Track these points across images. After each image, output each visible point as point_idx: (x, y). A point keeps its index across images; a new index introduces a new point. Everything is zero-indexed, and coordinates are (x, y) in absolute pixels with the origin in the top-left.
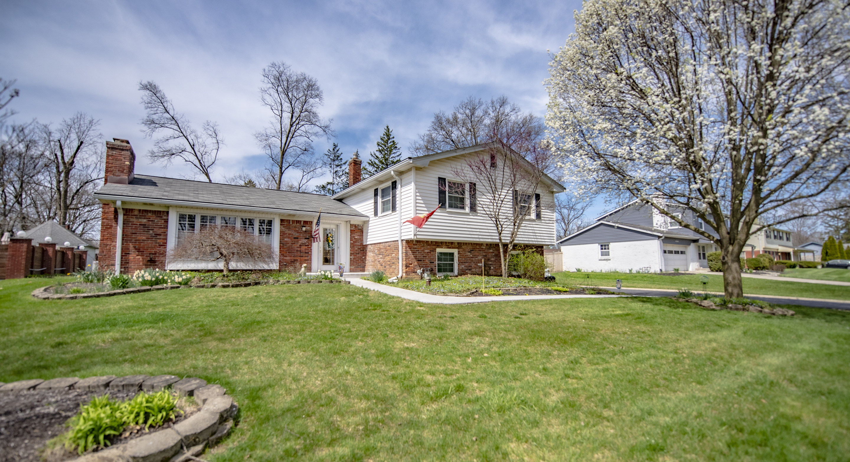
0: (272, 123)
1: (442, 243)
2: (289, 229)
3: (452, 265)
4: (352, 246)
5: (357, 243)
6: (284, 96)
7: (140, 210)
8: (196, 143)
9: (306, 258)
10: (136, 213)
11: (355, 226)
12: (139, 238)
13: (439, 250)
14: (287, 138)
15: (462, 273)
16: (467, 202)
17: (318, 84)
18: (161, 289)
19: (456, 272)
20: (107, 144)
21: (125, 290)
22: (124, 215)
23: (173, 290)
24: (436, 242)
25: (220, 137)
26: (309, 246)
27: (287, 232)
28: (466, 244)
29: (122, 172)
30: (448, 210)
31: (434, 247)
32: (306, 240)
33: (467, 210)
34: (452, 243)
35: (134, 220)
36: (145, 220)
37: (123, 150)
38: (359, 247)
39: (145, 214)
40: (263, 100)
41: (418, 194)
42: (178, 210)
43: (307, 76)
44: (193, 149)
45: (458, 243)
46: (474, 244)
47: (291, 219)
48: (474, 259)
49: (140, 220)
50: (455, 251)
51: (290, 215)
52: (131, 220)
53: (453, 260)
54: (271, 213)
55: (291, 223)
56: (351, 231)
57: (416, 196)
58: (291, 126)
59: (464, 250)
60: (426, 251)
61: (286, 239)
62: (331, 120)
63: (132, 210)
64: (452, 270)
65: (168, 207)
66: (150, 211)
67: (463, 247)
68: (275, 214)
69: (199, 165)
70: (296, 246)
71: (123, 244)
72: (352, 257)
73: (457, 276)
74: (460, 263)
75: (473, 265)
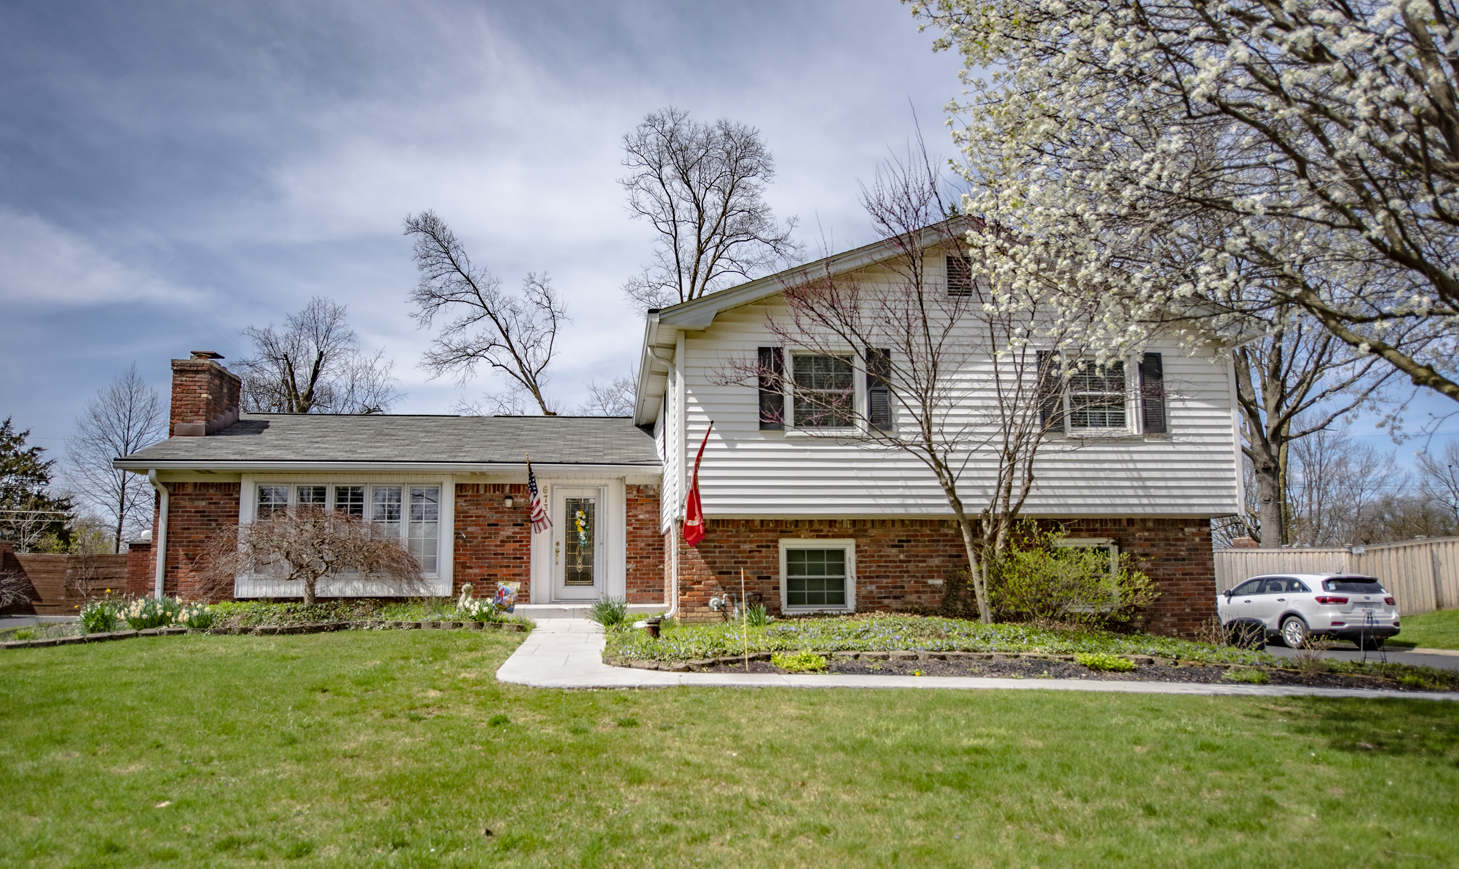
0: (659, 254)
1: (796, 523)
2: (477, 504)
3: (841, 584)
4: (632, 538)
5: (644, 532)
6: (678, 185)
7: (195, 484)
8: (512, 324)
9: (517, 571)
10: (190, 490)
11: (639, 489)
12: (194, 537)
13: (786, 544)
14: (693, 283)
15: (866, 605)
16: (862, 407)
17: (760, 139)
18: (154, 635)
19: (851, 603)
20: (173, 365)
21: (106, 634)
22: (170, 495)
23: (171, 636)
24: (778, 523)
25: (556, 306)
26: (524, 543)
27: (473, 511)
28: (882, 523)
29: (196, 413)
30: (789, 434)
31: (771, 536)
32: (517, 529)
33: (861, 427)
34: (832, 523)
35: (186, 503)
36: (204, 503)
37: (197, 372)
38: (650, 541)
39: (204, 491)
40: (636, 205)
41: (692, 400)
42: (258, 478)
43: (732, 125)
44: (507, 338)
45: (854, 522)
46: (913, 522)
47: (482, 481)
48: (911, 567)
49: (196, 503)
50: (849, 546)
51: (473, 474)
52: (182, 503)
53: (841, 570)
54: (434, 473)
55: (482, 491)
56: (630, 503)
57: (687, 405)
58: (701, 252)
59: (876, 541)
60: (747, 547)
61: (469, 529)
62: (792, 222)
63: (183, 485)
64: (840, 599)
65: (239, 474)
66: (212, 485)
67: (873, 532)
68: (443, 473)
69: (518, 372)
70: (492, 544)
71: (167, 550)
72: (632, 566)
73: (852, 614)
74: (862, 577)
75: (909, 584)
